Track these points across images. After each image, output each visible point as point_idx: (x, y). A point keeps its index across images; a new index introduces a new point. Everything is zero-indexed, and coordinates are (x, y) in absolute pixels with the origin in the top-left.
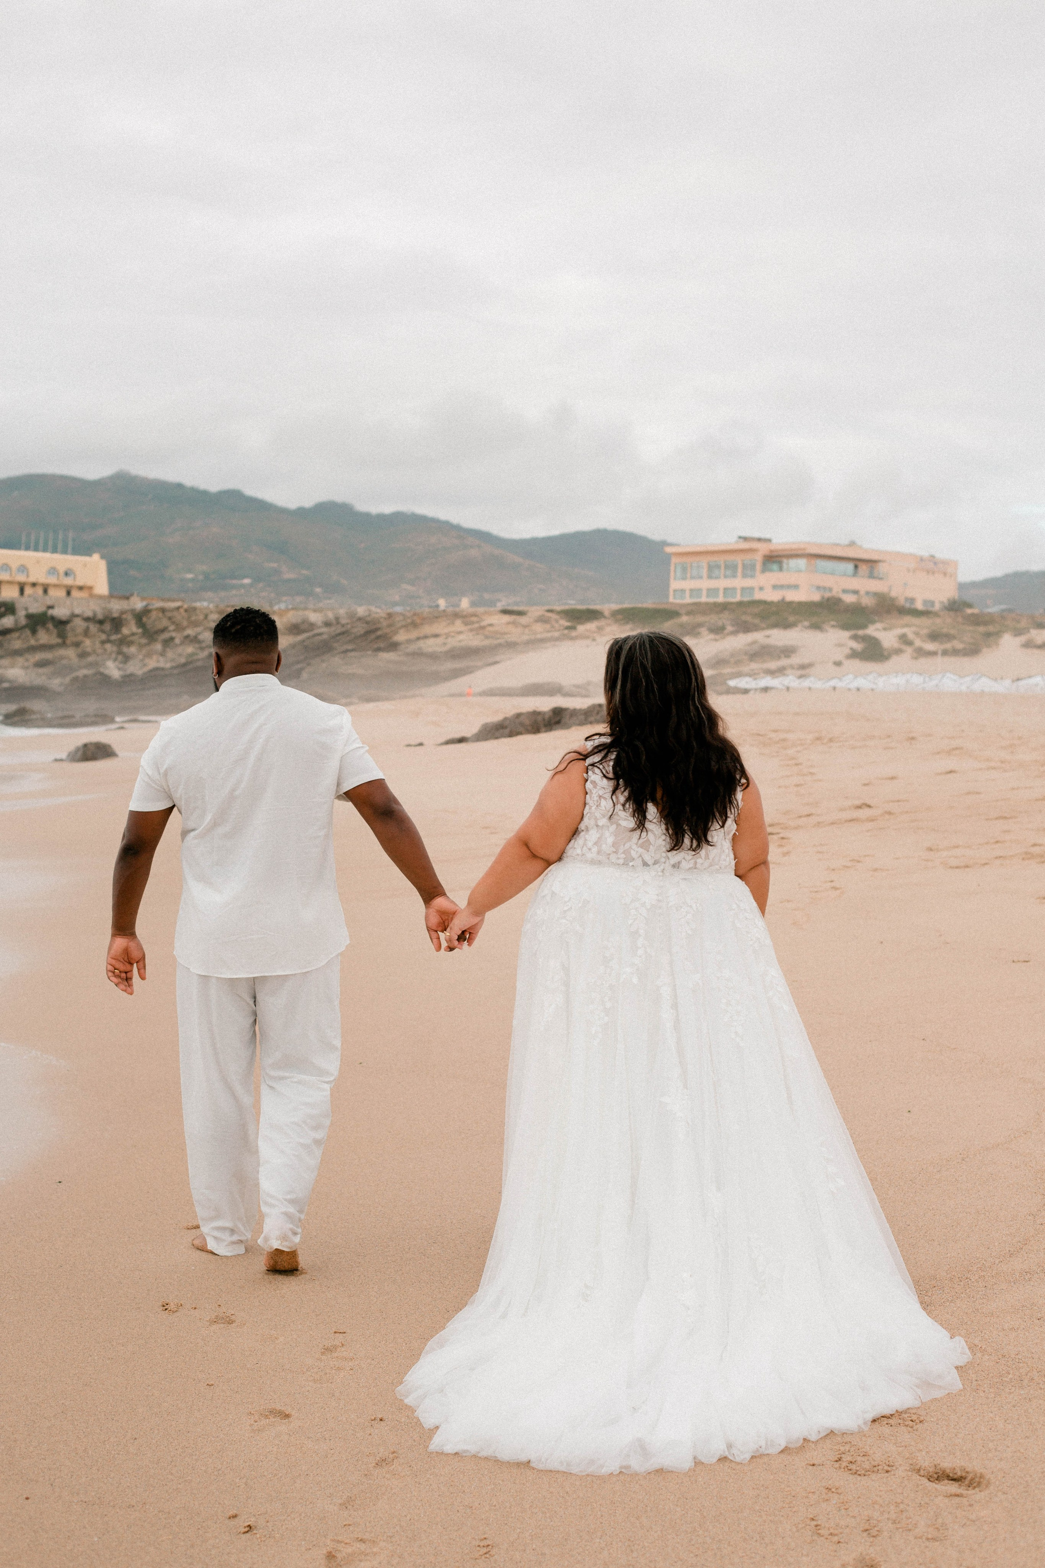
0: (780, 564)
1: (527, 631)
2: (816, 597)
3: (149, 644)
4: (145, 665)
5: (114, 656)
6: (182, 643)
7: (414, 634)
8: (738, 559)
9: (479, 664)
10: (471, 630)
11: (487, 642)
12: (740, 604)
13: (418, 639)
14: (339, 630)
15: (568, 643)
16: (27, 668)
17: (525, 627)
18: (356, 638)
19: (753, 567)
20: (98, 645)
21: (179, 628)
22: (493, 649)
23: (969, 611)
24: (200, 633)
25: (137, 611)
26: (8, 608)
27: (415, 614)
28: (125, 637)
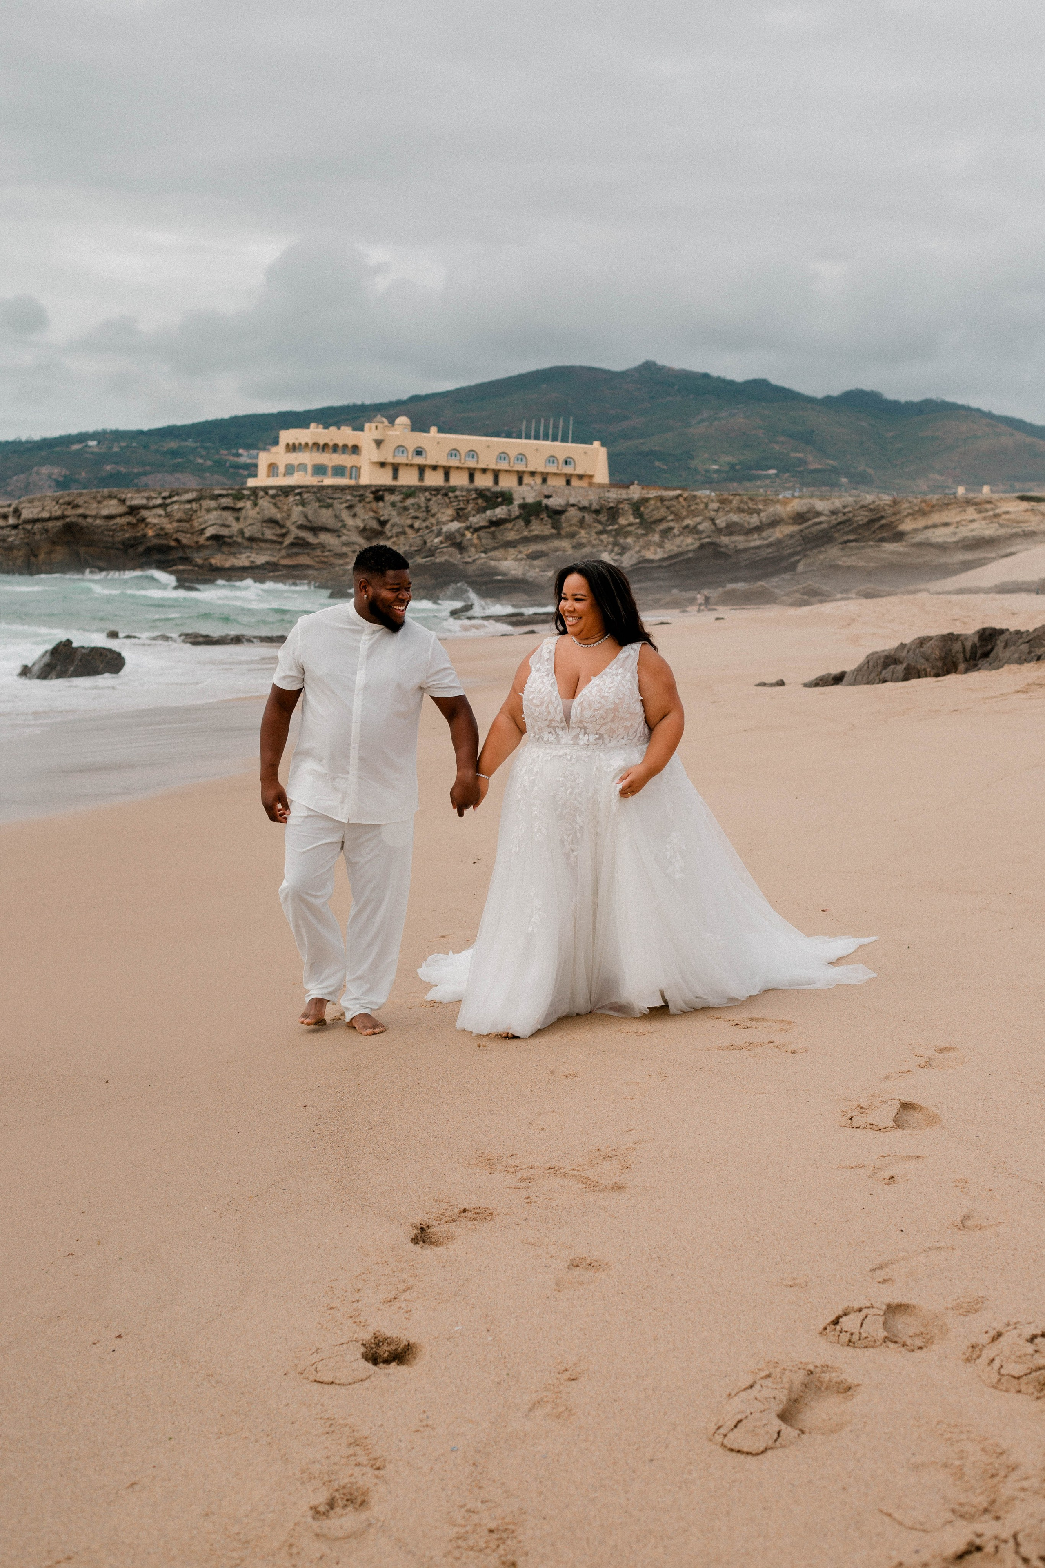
3: (645, 535)
4: (641, 556)
5: (610, 547)
6: (681, 534)
7: (921, 523)
9: (993, 555)
10: (985, 518)
11: (1002, 532)
13: (926, 528)
14: (841, 518)
16: (521, 560)
17: (1043, 514)
18: (860, 527)
20: (594, 536)
22: (1010, 539)
24: (700, 523)
25: (635, 501)
26: (506, 498)
27: (923, 501)
28: (622, 527)
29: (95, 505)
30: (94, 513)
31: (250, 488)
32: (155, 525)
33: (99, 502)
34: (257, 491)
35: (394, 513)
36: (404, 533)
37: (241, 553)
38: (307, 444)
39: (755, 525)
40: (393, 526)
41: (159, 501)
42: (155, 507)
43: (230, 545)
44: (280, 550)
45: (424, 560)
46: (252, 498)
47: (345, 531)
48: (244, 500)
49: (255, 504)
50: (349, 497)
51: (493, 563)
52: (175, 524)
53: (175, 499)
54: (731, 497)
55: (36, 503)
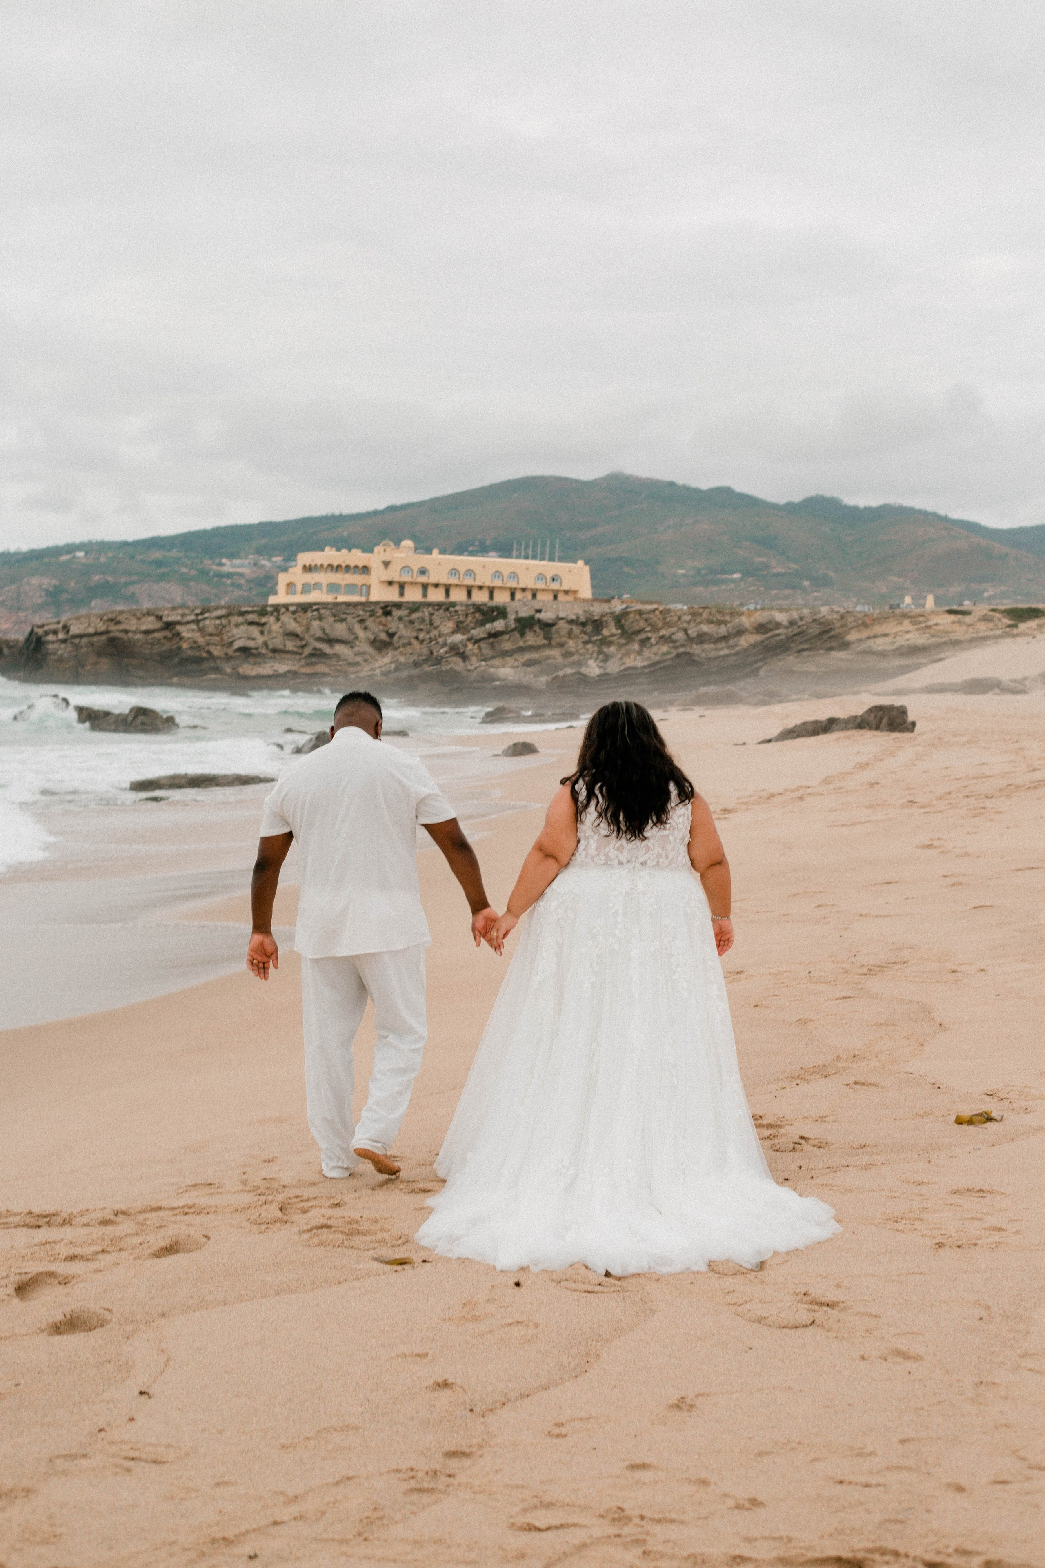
1: (971, 630)
3: (627, 644)
4: (624, 663)
5: (595, 655)
6: (657, 643)
7: (865, 633)
9: (926, 660)
10: (919, 630)
11: (933, 641)
13: (869, 638)
14: (799, 630)
15: (1008, 640)
16: (517, 667)
17: (970, 625)
18: (814, 637)
20: (581, 646)
21: (655, 629)
22: (939, 646)
24: (673, 634)
25: (617, 614)
26: (501, 612)
27: (867, 615)
28: (607, 637)
29: (135, 621)
30: (134, 628)
31: (272, 606)
32: (189, 639)
33: (139, 619)
34: (279, 608)
35: (401, 626)
36: (410, 644)
37: (265, 663)
38: (322, 566)
39: (722, 635)
40: (400, 637)
41: (193, 617)
42: (188, 623)
43: (255, 656)
44: (300, 660)
45: (432, 668)
46: (275, 614)
47: (357, 643)
48: (267, 616)
49: (278, 619)
50: (361, 613)
51: (492, 670)
52: (207, 638)
53: (207, 615)
54: (701, 610)
55: (83, 620)
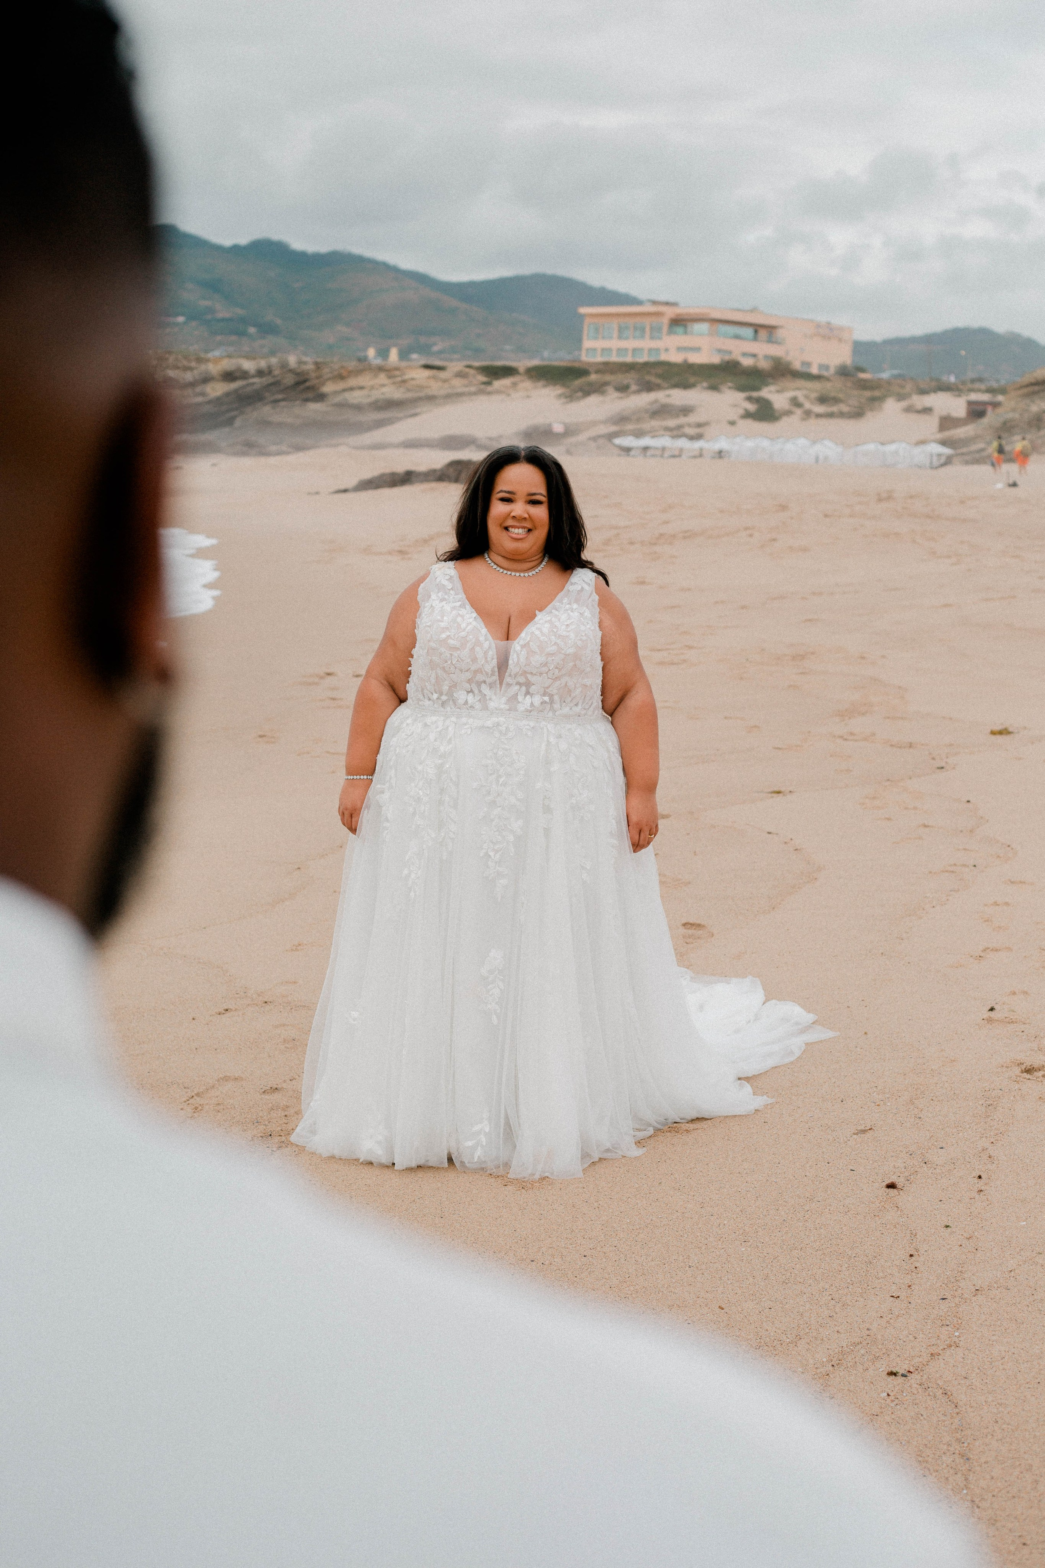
0: (685, 326)
1: (446, 385)
2: (716, 360)
7: (341, 385)
8: (647, 322)
9: (401, 415)
10: (394, 383)
11: (410, 395)
12: (646, 365)
13: (344, 390)
14: (270, 380)
15: (483, 398)
17: (445, 381)
18: (287, 388)
19: (659, 330)
22: (415, 401)
23: (862, 376)
27: (342, 367)
39: (189, 381)
